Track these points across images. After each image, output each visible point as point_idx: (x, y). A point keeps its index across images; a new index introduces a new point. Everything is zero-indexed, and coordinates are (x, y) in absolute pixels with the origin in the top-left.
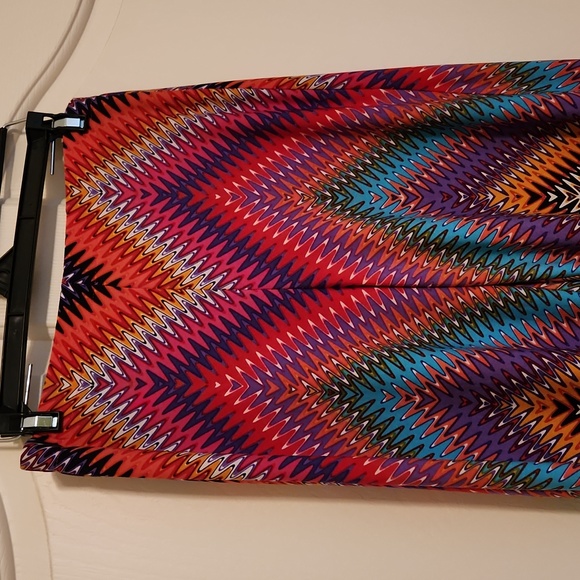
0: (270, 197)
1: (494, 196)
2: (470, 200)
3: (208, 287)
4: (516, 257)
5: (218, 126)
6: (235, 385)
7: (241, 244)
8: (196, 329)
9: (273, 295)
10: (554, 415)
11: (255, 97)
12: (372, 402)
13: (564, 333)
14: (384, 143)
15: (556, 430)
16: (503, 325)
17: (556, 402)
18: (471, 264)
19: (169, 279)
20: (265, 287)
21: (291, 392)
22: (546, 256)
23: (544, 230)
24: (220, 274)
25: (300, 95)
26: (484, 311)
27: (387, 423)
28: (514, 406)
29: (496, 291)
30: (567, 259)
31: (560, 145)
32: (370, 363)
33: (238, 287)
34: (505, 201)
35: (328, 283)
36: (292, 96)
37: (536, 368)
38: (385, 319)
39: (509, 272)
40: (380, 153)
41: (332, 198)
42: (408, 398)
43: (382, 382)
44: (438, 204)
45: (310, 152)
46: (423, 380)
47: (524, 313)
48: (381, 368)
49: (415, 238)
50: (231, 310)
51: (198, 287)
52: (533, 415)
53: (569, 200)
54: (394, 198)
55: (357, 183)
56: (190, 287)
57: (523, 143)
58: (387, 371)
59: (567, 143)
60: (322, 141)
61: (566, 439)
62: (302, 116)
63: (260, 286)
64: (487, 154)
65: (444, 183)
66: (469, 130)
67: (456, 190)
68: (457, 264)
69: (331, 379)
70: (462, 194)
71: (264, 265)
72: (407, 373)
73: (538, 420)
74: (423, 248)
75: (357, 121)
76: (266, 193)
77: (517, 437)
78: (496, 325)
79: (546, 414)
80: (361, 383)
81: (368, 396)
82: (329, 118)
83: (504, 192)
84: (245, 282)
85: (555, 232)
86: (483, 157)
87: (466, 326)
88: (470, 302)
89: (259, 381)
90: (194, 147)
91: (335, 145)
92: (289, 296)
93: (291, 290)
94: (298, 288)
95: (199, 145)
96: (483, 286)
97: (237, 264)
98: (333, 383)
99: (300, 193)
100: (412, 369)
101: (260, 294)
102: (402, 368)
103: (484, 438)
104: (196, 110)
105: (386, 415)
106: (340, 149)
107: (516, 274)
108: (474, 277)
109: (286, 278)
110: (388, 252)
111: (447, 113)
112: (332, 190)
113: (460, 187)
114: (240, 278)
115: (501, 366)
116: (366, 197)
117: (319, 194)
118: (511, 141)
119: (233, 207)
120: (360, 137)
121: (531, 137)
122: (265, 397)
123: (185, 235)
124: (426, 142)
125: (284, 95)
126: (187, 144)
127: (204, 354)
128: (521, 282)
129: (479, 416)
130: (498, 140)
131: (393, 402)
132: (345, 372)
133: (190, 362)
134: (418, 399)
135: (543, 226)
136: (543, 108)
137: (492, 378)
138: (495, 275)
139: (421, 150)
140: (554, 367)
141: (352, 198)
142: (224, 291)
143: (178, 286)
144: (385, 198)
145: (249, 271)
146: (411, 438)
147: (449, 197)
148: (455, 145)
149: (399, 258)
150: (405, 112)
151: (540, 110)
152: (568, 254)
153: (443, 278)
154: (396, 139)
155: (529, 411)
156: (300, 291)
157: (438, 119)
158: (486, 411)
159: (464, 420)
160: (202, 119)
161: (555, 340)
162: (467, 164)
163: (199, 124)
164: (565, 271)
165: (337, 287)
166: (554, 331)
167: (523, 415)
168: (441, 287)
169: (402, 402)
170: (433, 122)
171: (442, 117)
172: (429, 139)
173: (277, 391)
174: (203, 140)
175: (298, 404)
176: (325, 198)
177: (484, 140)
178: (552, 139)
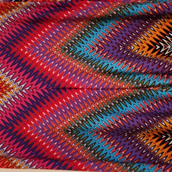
0: (43, 50)
1: (134, 47)
2: (124, 49)
3: (19, 89)
4: (141, 76)
5: (20, 19)
6: (31, 128)
7: (32, 71)
8: (15, 106)
9: (45, 92)
10: (153, 138)
11: (35, 5)
12: (84, 134)
13: (159, 105)
14: (90, 23)
15: (154, 144)
16: (135, 102)
17: (154, 134)
18: (123, 79)
19: (4, 86)
20: (41, 89)
21: (52, 131)
22: (153, 75)
23: (153, 67)
24: (24, 83)
25: (53, 4)
26: (127, 98)
27: (90, 141)
28: (138, 135)
29: (132, 91)
30: (162, 77)
31: (162, 23)
32: (82, 121)
33: (31, 88)
34: (139, 49)
35: (66, 87)
36: (50, 5)
37: (146, 124)
38: (89, 101)
39: (138, 84)
40: (88, 28)
41: (68, 49)
42: (97, 133)
43: (87, 128)
44: (111, 52)
45: (59, 28)
46: (103, 128)
47: (144, 98)
48: (86, 123)
49: (100, 70)
50: (28, 98)
51: (16, 89)
52: (145, 138)
53: (164, 48)
54: (93, 49)
55: (78, 42)
56: (12, 88)
57: (147, 22)
58: (89, 124)
59: (166, 22)
60: (64, 24)
61: (158, 147)
62: (54, 14)
63: (39, 88)
64: (132, 28)
65: (114, 41)
66: (125, 18)
67: (119, 45)
68: (117, 79)
69: (68, 127)
70: (121, 47)
71: (41, 80)
72: (97, 125)
73: (147, 140)
74: (103, 73)
75: (77, 17)
76: (41, 48)
77: (139, 146)
78: (132, 102)
79: (150, 138)
80: (79, 129)
81: (82, 132)
82: (65, 16)
83: (138, 45)
84: (34, 86)
85: (157, 68)
86: (131, 29)
87: (121, 103)
88: (122, 95)
89: (40, 127)
90: (12, 27)
91: (70, 25)
92: (51, 92)
93: (52, 90)
94: (55, 89)
95: (14, 26)
96: (127, 89)
97: (30, 79)
98: (68, 128)
99: (55, 47)
100: (98, 124)
101: (40, 92)
102: (94, 123)
103: (126, 147)
104: (11, 11)
105: (89, 139)
106: (71, 27)
107: (140, 85)
108: (124, 86)
109: (50, 85)
110: (90, 74)
111: (115, 13)
112: (68, 46)
113: (120, 43)
114: (32, 85)
115: (133, 123)
116: (82, 49)
117: (63, 48)
118: (142, 21)
119: (28, 54)
120: (80, 22)
121: (151, 19)
122: (43, 132)
123: (9, 67)
124: (107, 23)
125: (47, 4)
126: (9, 26)
127: (19, 116)
128: (143, 87)
129: (125, 139)
130: (137, 21)
131: (91, 134)
132: (73, 124)
133: (14, 119)
134: (101, 133)
135: (152, 65)
136: (155, 10)
137: (129, 127)
138: (132, 85)
139: (105, 27)
140: (153, 124)
141: (76, 49)
142: (26, 90)
143: (8, 88)
144: (90, 49)
145: (35, 82)
146: (99, 146)
147: (116, 48)
148: (119, 23)
149: (94, 77)
150: (97, 12)
151: (154, 11)
152: (162, 75)
153: (111, 86)
154: (95, 22)
155: (144, 137)
156: (55, 90)
157: (111, 15)
158: (127, 137)
159: (119, 140)
160: (13, 16)
161: (155, 108)
162: (123, 32)
163: (12, 18)
164: (160, 83)
165: (70, 89)
166: (155, 104)
167: (141, 138)
168: (110, 89)
169: (95, 134)
170: (109, 16)
171: (113, 14)
172: (108, 22)
173: (47, 131)
174: (15, 24)
175: (55, 135)
176: (65, 49)
177: (131, 21)
178: (159, 20)
